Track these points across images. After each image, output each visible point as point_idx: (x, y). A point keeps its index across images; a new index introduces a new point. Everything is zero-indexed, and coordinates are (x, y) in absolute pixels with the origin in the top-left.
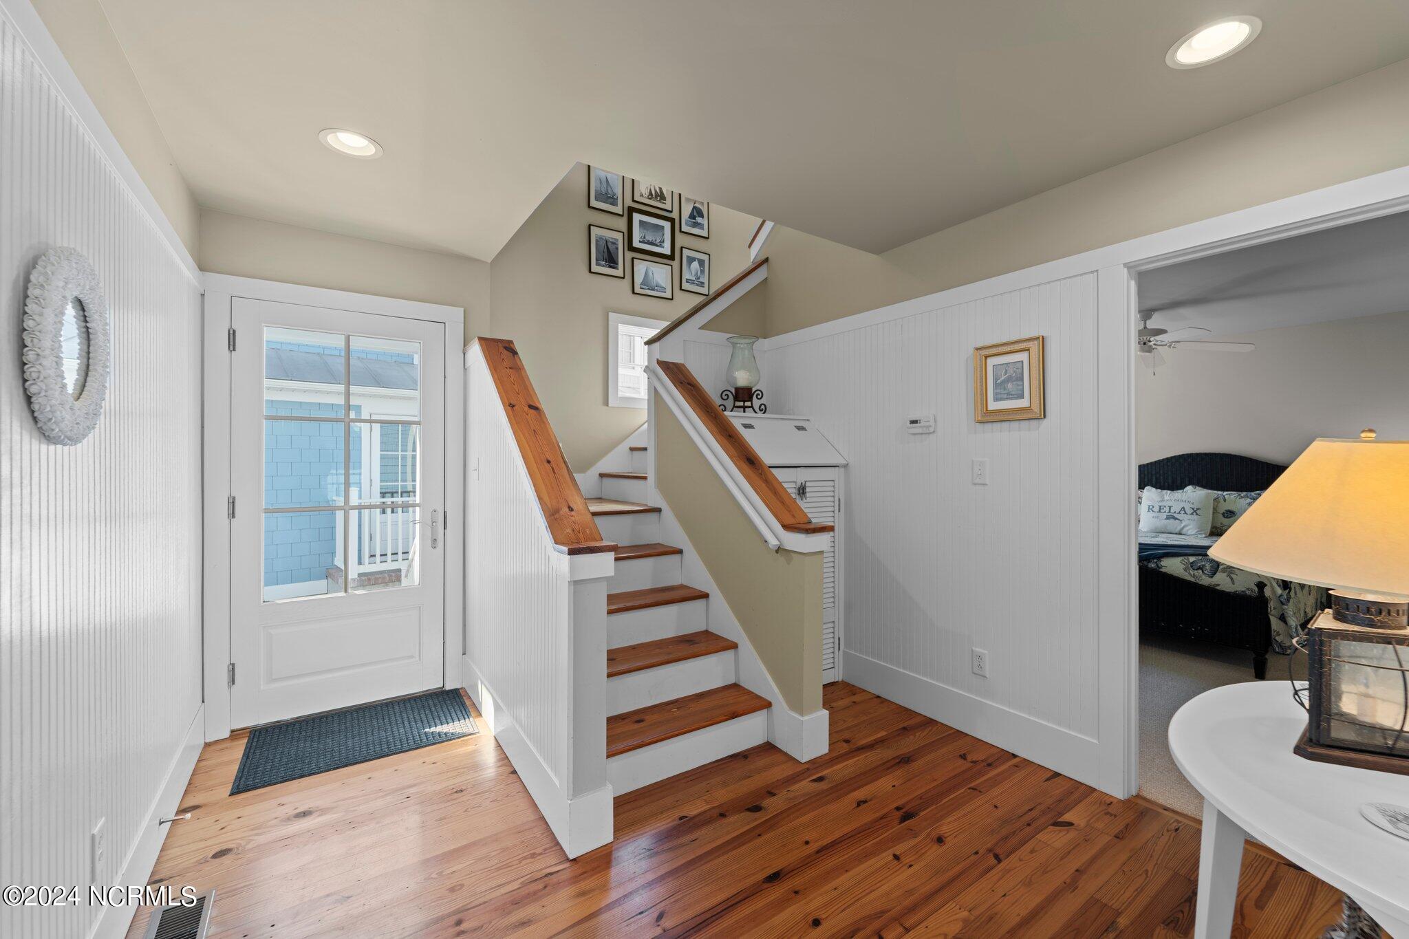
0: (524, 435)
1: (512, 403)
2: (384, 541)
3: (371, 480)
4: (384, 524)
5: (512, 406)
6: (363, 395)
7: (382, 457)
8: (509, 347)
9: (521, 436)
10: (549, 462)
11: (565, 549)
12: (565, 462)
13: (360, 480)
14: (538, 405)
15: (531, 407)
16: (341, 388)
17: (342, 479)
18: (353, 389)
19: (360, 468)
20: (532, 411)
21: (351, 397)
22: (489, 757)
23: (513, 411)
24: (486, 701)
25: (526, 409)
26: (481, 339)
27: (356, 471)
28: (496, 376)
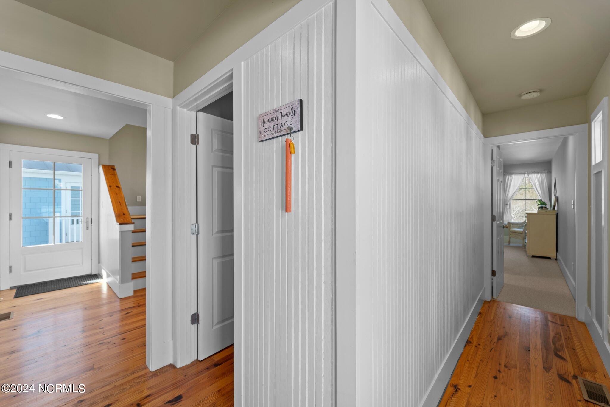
0: (113, 195)
1: (110, 185)
2: (72, 236)
3: (66, 210)
4: (72, 229)
5: (110, 186)
6: (62, 175)
7: (72, 201)
8: (113, 168)
9: (112, 195)
10: (120, 202)
11: (118, 223)
12: (125, 202)
13: (61, 210)
14: (120, 186)
15: (117, 187)
16: (52, 172)
17: (52, 210)
18: (56, 172)
19: (61, 205)
20: (117, 188)
21: (55, 175)
22: (105, 289)
23: (110, 188)
24: (104, 273)
25: (115, 187)
26: (103, 165)
27: (59, 207)
28: (106, 177)
